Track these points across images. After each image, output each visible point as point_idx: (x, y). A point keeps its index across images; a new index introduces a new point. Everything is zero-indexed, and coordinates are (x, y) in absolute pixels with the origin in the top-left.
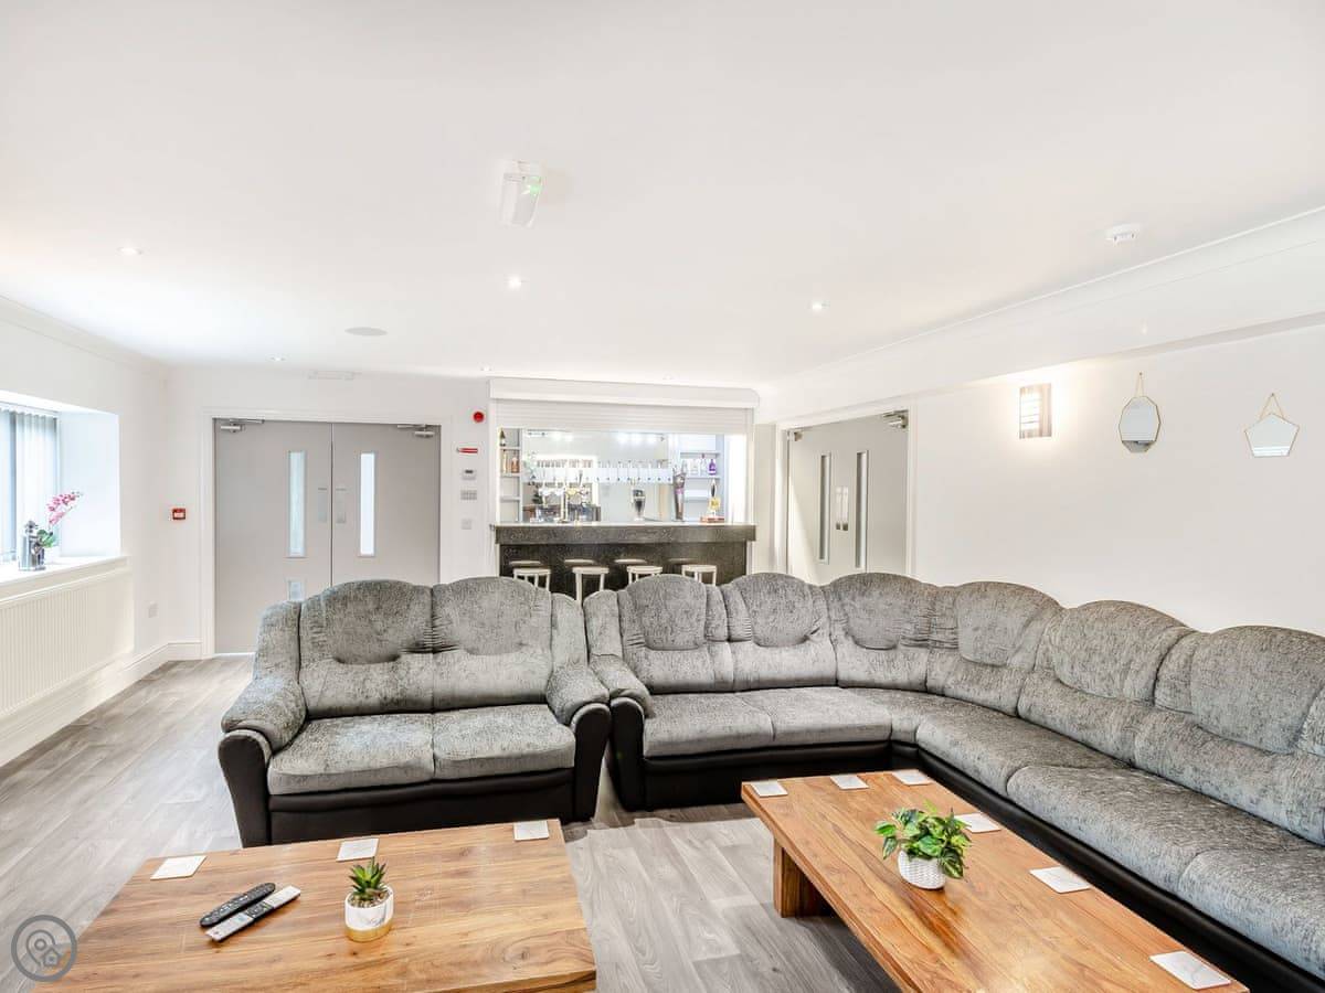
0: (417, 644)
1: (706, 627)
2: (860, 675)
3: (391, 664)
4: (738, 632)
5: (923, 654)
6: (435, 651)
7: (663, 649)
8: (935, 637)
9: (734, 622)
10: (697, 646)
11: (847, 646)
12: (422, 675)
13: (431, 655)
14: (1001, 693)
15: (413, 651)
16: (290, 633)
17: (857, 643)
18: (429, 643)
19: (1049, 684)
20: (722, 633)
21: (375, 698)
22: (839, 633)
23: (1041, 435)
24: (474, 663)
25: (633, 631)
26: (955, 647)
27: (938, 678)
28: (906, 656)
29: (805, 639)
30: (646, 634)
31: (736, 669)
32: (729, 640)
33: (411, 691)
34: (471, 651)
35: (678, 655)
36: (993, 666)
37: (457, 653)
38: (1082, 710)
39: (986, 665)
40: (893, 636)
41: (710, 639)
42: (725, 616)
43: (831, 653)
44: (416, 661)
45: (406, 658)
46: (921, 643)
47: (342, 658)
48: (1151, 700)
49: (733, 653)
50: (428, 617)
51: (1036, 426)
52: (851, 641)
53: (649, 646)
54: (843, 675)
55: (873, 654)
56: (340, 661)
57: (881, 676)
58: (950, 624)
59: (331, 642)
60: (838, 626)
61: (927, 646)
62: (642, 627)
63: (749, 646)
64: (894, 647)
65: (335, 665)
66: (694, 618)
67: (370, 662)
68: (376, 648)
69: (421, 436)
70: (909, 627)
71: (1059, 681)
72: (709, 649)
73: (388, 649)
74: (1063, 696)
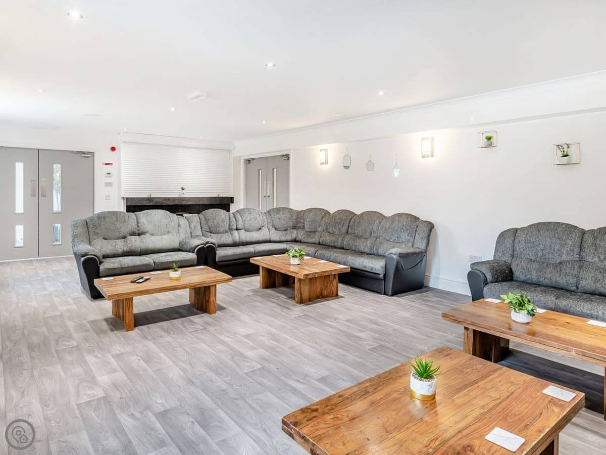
0: (133, 232)
1: (229, 226)
2: (277, 239)
3: (124, 240)
4: (240, 227)
5: (295, 231)
6: (139, 235)
7: (215, 233)
8: (298, 225)
9: (238, 223)
10: (226, 232)
11: (273, 230)
12: (136, 243)
13: (138, 237)
14: (315, 239)
15: (131, 235)
16: (85, 229)
17: (276, 229)
18: (137, 232)
19: (327, 233)
20: (235, 227)
21: (120, 251)
22: (270, 227)
23: (326, 164)
24: (153, 238)
25: (205, 227)
26: (304, 228)
27: (300, 237)
28: (290, 232)
29: (260, 229)
30: (209, 228)
31: (239, 238)
32: (237, 229)
33: (133, 248)
34: (152, 235)
35: (221, 235)
36: (314, 232)
37: (148, 235)
38: (334, 238)
39: (311, 232)
40: (286, 226)
41: (231, 229)
42: (235, 221)
43: (268, 233)
44: (133, 238)
45: (129, 237)
46: (294, 228)
47: (106, 237)
48: (348, 232)
49: (238, 233)
50: (136, 223)
51: (324, 161)
52: (274, 229)
53: (211, 232)
54: (272, 239)
55: (281, 232)
56: (105, 239)
57: (283, 239)
58: (303, 221)
59: (101, 232)
60: (270, 224)
61: (296, 229)
62: (208, 226)
63: (243, 231)
64: (287, 230)
65: (104, 240)
66: (225, 223)
67: (116, 239)
68: (118, 234)
69: (85, 157)
70: (291, 223)
71: (329, 233)
72: (230, 233)
73: (122, 235)
74: (330, 236)
